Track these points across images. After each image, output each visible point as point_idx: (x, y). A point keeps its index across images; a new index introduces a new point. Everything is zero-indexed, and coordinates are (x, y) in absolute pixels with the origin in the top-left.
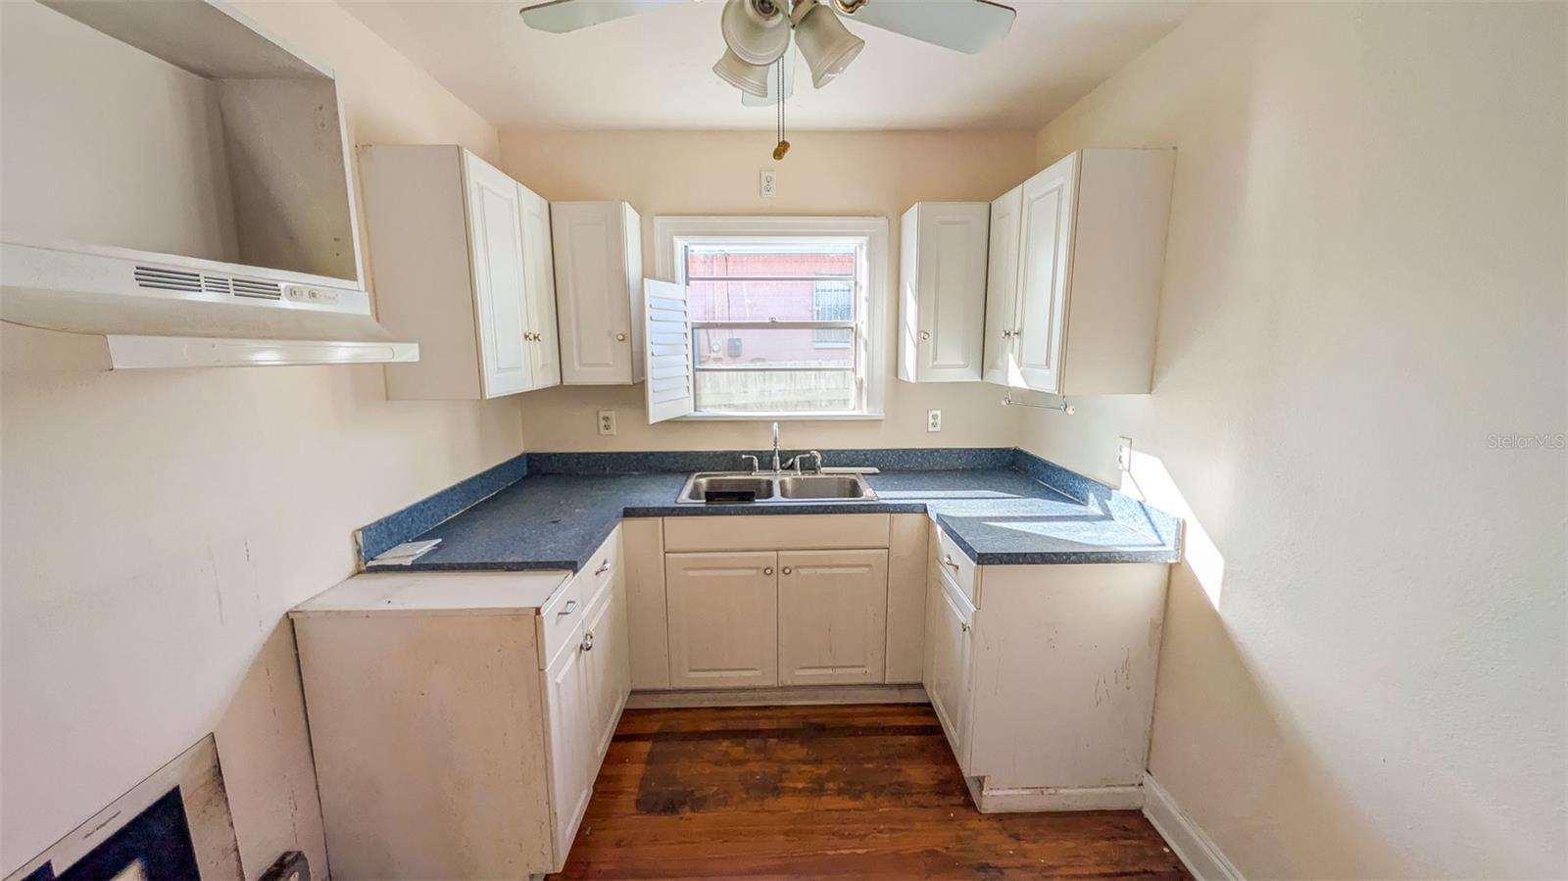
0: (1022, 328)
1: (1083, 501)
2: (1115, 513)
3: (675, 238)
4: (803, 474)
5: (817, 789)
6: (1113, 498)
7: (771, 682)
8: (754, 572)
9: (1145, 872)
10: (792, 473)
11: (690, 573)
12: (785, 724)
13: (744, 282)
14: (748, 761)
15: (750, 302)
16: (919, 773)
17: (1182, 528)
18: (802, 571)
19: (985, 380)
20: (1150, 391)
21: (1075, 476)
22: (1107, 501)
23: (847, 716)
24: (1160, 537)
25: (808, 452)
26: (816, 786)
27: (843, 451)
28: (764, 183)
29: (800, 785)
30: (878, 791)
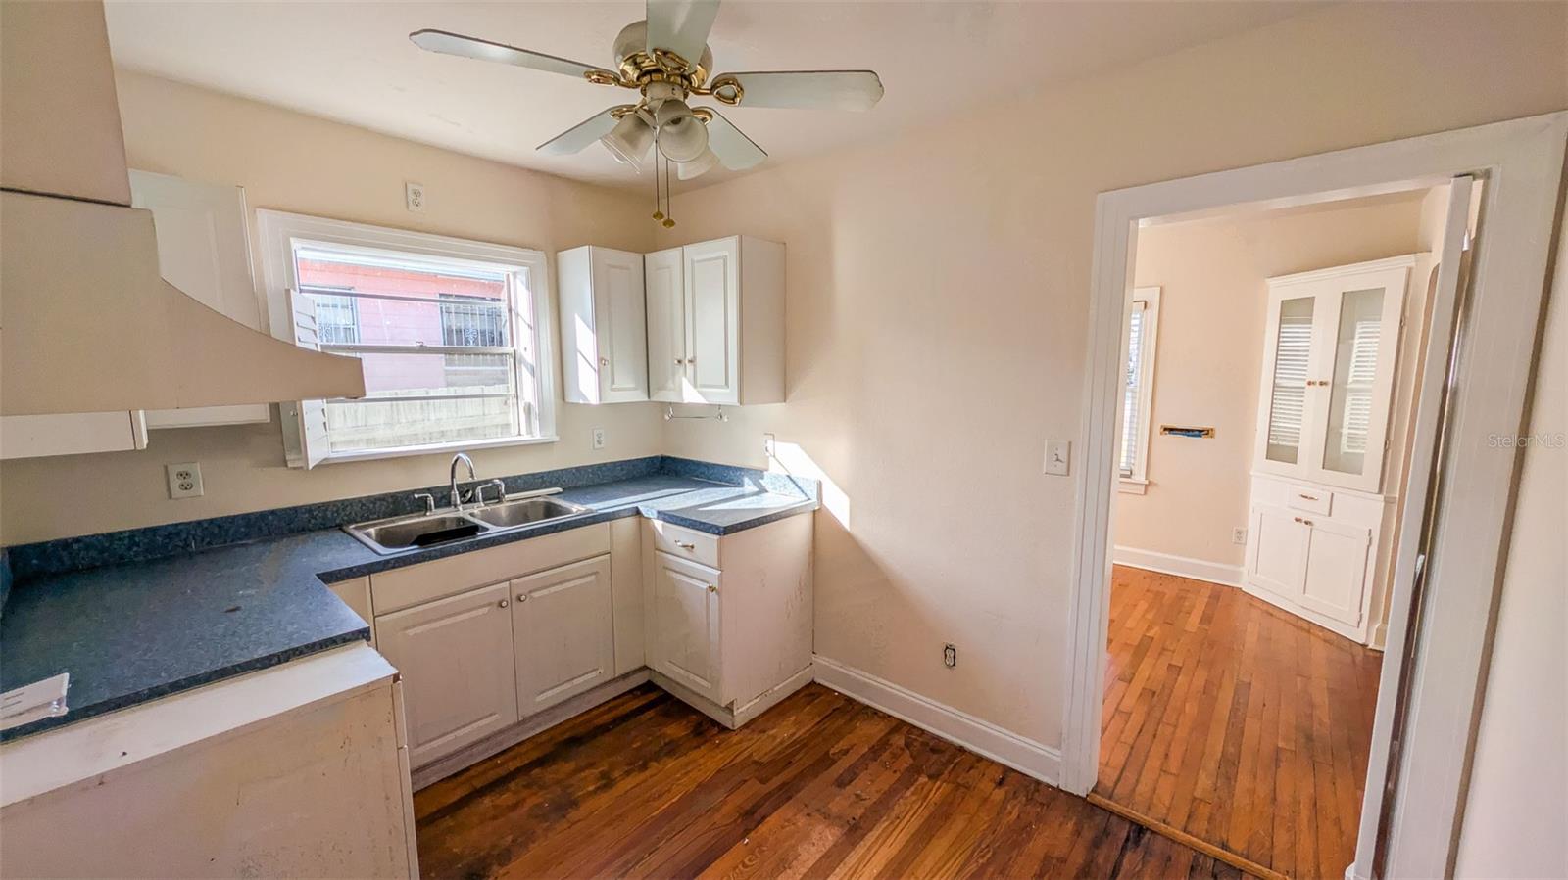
0: (695, 357)
1: (740, 484)
2: (768, 487)
3: (292, 240)
4: (486, 505)
5: (607, 782)
6: (766, 477)
7: (512, 720)
8: (486, 609)
9: (834, 710)
10: (476, 505)
11: (411, 632)
12: (535, 755)
13: (379, 300)
14: (524, 799)
15: (388, 323)
16: (675, 730)
17: (820, 485)
18: (536, 595)
19: (653, 399)
20: (785, 401)
21: (728, 468)
22: (761, 481)
23: (589, 721)
24: (806, 495)
25: (490, 481)
26: (604, 782)
27: (520, 477)
28: (411, 197)
29: (591, 788)
30: (656, 757)
